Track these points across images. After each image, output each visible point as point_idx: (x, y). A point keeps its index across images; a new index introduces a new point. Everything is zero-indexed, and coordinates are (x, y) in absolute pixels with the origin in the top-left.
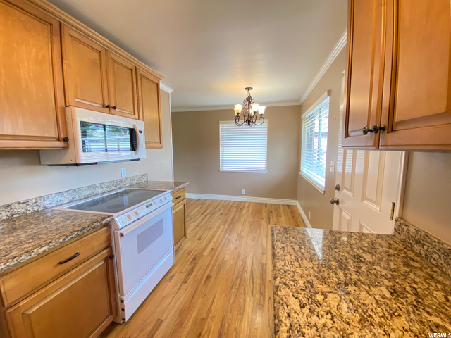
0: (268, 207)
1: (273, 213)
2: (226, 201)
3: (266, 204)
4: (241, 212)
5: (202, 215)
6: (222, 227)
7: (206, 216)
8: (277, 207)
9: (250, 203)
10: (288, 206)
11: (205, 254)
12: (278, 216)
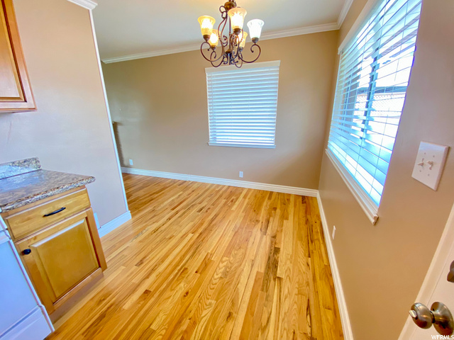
0: (273, 197)
1: (278, 210)
2: (218, 185)
3: (271, 193)
4: (230, 207)
5: (173, 209)
6: (191, 235)
7: (177, 213)
8: (285, 198)
9: (249, 190)
10: (303, 197)
11: (127, 306)
12: (284, 217)
